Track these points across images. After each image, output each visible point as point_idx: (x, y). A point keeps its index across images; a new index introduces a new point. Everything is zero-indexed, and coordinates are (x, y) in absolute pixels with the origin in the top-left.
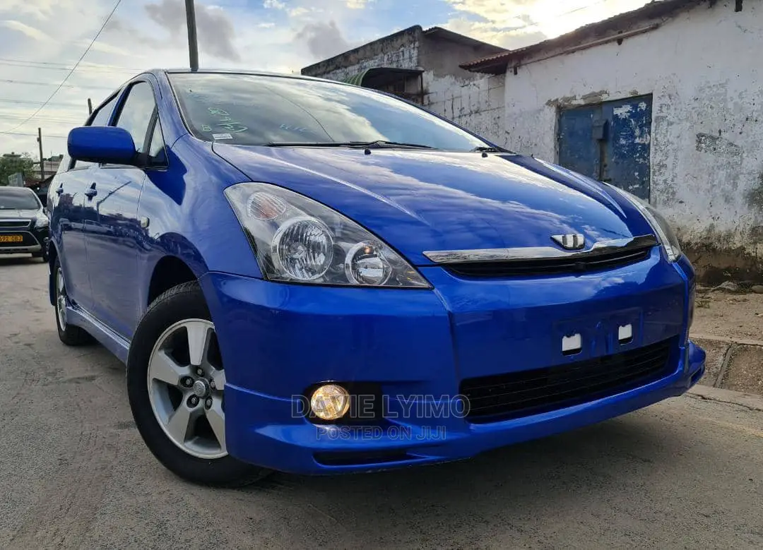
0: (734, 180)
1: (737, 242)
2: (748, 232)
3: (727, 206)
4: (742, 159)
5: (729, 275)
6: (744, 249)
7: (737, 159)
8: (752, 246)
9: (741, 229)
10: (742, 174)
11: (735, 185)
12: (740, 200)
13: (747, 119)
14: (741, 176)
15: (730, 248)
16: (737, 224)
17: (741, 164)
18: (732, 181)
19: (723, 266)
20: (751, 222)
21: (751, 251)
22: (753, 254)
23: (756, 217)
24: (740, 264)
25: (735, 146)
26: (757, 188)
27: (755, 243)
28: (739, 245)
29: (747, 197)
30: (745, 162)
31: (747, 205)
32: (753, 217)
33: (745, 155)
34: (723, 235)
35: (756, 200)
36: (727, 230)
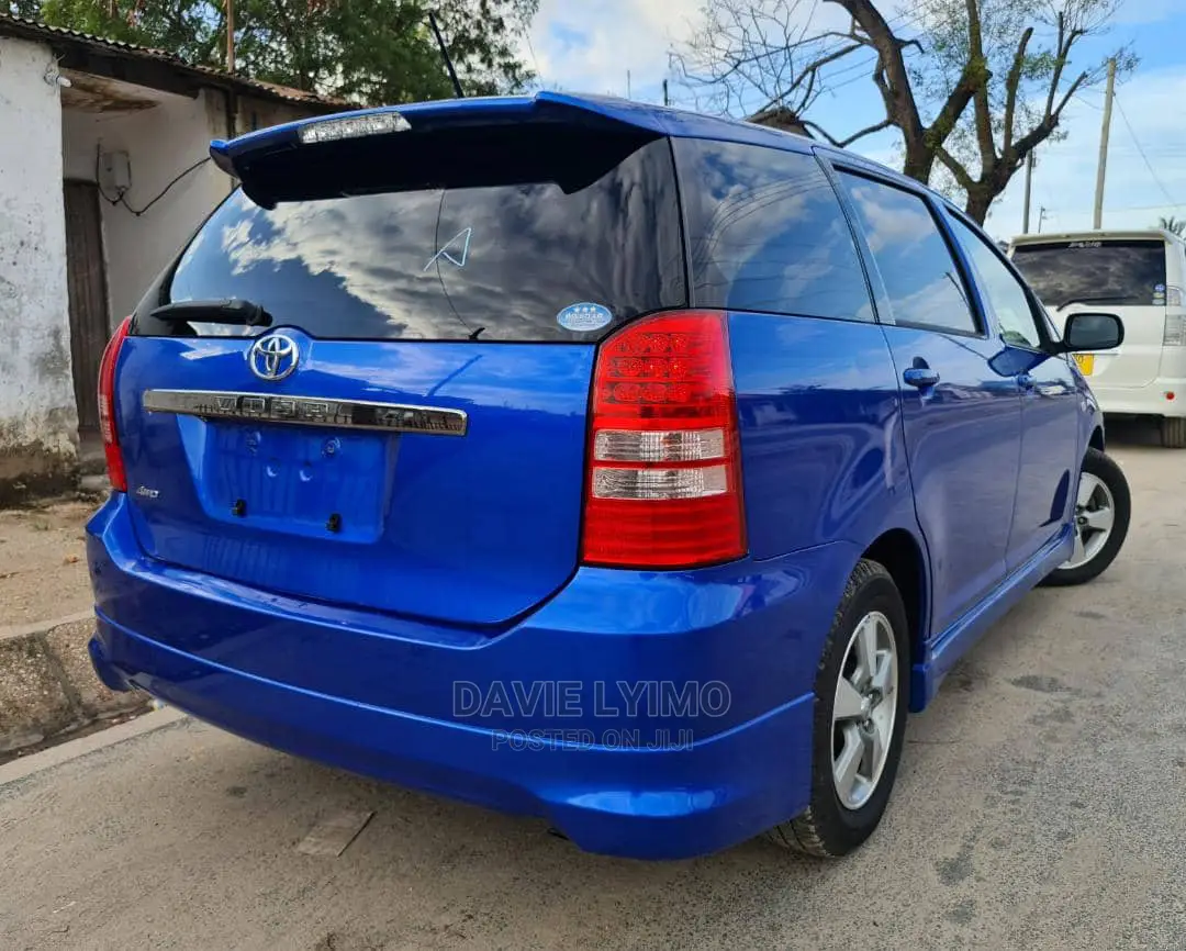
0: (13, 336)
1: (29, 435)
2: (42, 418)
3: (7, 379)
4: (21, 305)
5: (24, 486)
6: (41, 444)
7: (12, 303)
8: (52, 438)
9: (32, 415)
10: (23, 327)
11: (15, 346)
12: (25, 368)
13: (22, 244)
14: (23, 331)
15: (20, 445)
16: (25, 407)
17: (20, 312)
18: (9, 339)
19: (13, 475)
20: (46, 402)
21: (51, 445)
22: (55, 450)
23: (52, 395)
24: (37, 467)
25: (9, 283)
26: (48, 350)
27: (55, 433)
28: (32, 438)
29: (36, 364)
30: (27, 309)
31: (37, 377)
32: (48, 394)
33: (25, 298)
34: (6, 425)
35: (48, 369)
36: (13, 415)
